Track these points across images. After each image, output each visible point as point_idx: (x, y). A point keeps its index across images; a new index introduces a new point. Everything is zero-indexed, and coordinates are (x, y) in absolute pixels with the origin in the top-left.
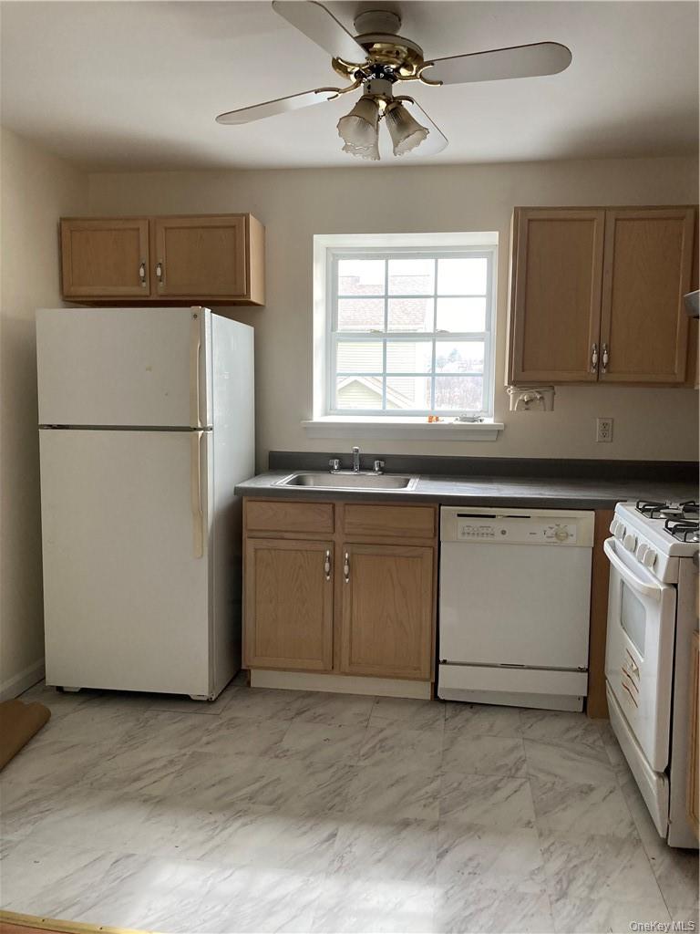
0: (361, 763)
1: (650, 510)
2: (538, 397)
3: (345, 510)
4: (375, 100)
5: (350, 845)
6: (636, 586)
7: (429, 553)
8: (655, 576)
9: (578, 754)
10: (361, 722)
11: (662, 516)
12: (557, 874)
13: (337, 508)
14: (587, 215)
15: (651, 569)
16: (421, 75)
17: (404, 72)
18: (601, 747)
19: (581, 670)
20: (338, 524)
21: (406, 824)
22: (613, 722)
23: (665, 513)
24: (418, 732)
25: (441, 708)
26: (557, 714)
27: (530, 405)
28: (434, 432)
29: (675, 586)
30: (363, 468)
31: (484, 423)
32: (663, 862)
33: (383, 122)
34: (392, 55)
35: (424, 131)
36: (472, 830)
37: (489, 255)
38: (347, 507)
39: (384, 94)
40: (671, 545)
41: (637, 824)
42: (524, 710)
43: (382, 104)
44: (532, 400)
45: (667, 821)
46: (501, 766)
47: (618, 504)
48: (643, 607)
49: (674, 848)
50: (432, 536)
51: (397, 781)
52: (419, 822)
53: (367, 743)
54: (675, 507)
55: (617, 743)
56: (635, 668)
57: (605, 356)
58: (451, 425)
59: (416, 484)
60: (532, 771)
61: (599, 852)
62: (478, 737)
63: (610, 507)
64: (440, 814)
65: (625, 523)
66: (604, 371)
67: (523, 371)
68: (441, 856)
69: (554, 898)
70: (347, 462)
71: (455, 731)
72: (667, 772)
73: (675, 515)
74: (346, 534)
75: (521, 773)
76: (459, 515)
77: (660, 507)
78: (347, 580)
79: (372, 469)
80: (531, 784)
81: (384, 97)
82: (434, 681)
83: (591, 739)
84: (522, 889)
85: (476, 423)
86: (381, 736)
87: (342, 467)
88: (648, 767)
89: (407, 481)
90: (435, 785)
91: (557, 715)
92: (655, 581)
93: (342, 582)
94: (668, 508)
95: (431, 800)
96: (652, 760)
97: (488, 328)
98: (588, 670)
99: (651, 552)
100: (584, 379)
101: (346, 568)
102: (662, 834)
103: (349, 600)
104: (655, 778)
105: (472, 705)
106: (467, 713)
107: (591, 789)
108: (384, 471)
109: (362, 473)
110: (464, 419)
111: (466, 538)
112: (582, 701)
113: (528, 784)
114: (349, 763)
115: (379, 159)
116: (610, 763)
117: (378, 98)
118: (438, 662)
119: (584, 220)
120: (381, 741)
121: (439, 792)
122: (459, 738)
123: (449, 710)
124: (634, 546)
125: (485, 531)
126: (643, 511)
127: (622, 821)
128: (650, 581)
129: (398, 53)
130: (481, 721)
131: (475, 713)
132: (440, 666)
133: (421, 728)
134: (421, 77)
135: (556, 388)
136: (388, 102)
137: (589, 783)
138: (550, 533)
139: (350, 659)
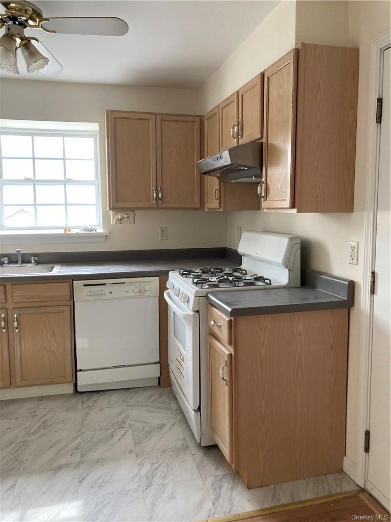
0: (31, 438)
1: (186, 274)
2: (126, 216)
3: (12, 288)
4: (13, 37)
5: (25, 489)
6: (180, 314)
7: (67, 309)
8: (189, 308)
9: (156, 408)
10: (31, 414)
11: (192, 276)
12: (146, 475)
13: (7, 288)
14: (146, 117)
15: (187, 304)
16: (41, 26)
17: (31, 22)
18: (168, 402)
19: (156, 363)
20: (9, 297)
21: (60, 468)
22: (173, 387)
23: (193, 275)
24: (66, 413)
25: (80, 396)
26: (144, 388)
27: (123, 221)
28: (67, 237)
29: (198, 311)
30: (24, 262)
31: (97, 232)
32: (199, 454)
33: (19, 51)
34: (22, 12)
35: (46, 60)
36: (100, 462)
37: (94, 136)
38: (14, 287)
39: (19, 34)
40: (195, 291)
41: (186, 438)
42: (127, 390)
43: (18, 41)
44: (123, 218)
45: (200, 434)
46: (115, 423)
47: (170, 272)
48: (184, 325)
49: (204, 447)
50: (69, 299)
51: (54, 444)
52: (67, 465)
53: (35, 426)
54: (198, 271)
55: (176, 399)
56: (182, 357)
57: (160, 194)
58: (78, 233)
59: (58, 269)
60: (132, 423)
61: (168, 457)
62: (102, 410)
63: (166, 274)
64: (81, 457)
65: (174, 282)
66: (160, 202)
67: (117, 202)
68: (81, 482)
69: (145, 488)
70: (13, 259)
71: (89, 408)
72: (199, 408)
73: (198, 275)
74: (14, 303)
75: (126, 425)
76: (84, 285)
77: (190, 272)
78: (17, 330)
79: (30, 262)
80: (132, 430)
81: (19, 36)
82: (75, 382)
83: (163, 399)
84: (127, 488)
85: (93, 232)
86: (44, 419)
87: (10, 262)
88: (190, 408)
89: (53, 267)
90: (77, 441)
91: (145, 390)
92: (189, 310)
93: (13, 332)
94: (194, 272)
95: (75, 450)
96: (192, 405)
97: (97, 178)
98: (160, 362)
99: (186, 295)
100: (150, 206)
101: (16, 324)
102: (198, 441)
103: (19, 343)
104: (193, 413)
105: (97, 392)
106: (95, 397)
107: (163, 425)
108: (37, 263)
109: (23, 265)
110: (86, 230)
111: (90, 298)
112: (158, 379)
113: (130, 430)
114: (23, 440)
115: (19, 73)
116: (173, 410)
117: (15, 36)
118: (76, 371)
119: (145, 119)
120: (44, 422)
121: (80, 445)
122: (91, 412)
123: (85, 397)
124: (178, 293)
125: (100, 293)
126: (182, 274)
127: (179, 438)
128: (186, 311)
129: (26, 10)
130: (103, 401)
131: (99, 397)
132: (78, 373)
133: (68, 410)
134: (42, 27)
135: (135, 211)
136: (22, 39)
137: (162, 422)
138: (136, 290)
139: (22, 377)
